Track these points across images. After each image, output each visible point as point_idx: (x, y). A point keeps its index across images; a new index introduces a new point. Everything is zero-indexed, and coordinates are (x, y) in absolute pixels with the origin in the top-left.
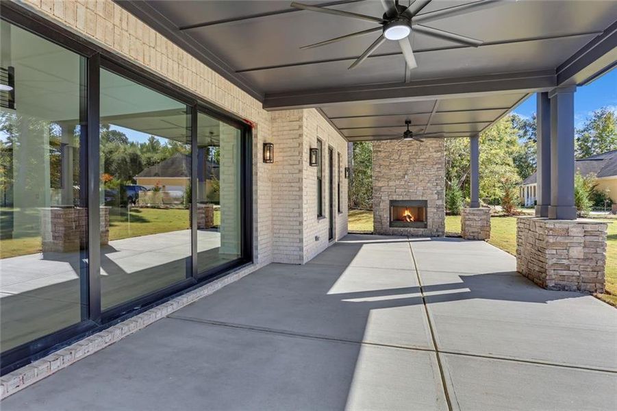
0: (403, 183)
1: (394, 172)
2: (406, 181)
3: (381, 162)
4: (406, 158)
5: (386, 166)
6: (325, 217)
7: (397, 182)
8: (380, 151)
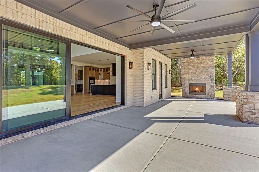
0: (195, 75)
1: (191, 71)
2: (196, 75)
3: (185, 67)
4: (196, 65)
5: (187, 68)
6: (157, 89)
7: (192, 75)
8: (185, 62)
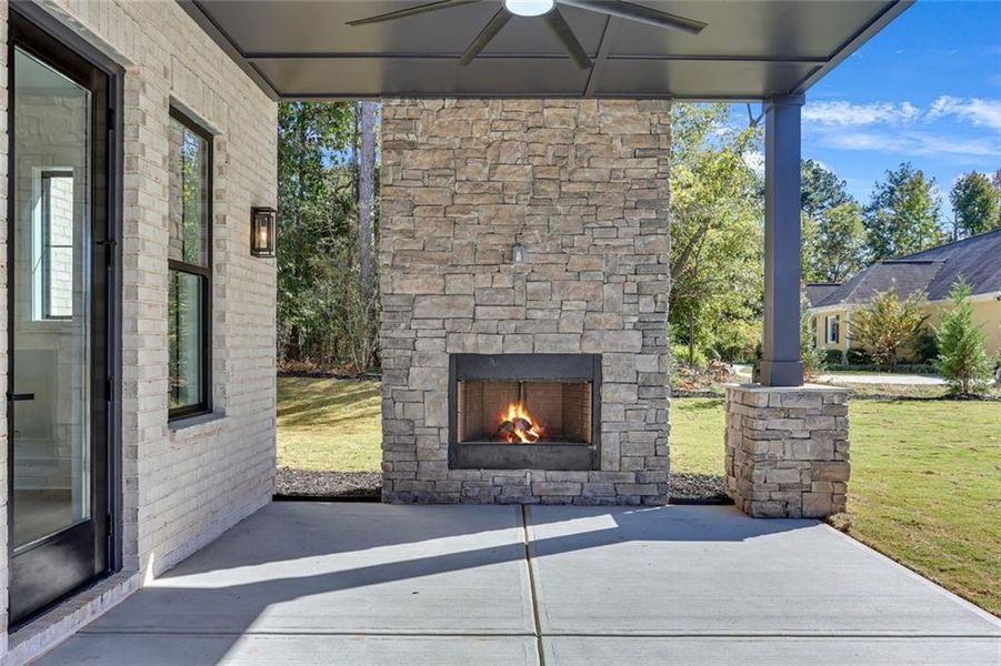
0: (505, 281)
1: (469, 236)
2: (516, 275)
3: (416, 192)
4: (519, 177)
5: (435, 207)
7: (483, 280)
8: (412, 146)
